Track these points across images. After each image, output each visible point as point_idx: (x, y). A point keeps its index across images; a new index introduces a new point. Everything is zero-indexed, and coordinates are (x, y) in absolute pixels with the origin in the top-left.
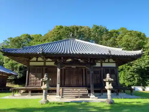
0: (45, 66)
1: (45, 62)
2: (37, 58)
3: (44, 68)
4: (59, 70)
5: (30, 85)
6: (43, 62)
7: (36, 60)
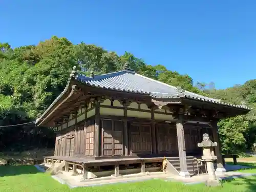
0: (125, 117)
1: (125, 109)
2: (112, 101)
3: (126, 121)
4: (180, 127)
5: (104, 154)
6: (123, 110)
7: (110, 104)
